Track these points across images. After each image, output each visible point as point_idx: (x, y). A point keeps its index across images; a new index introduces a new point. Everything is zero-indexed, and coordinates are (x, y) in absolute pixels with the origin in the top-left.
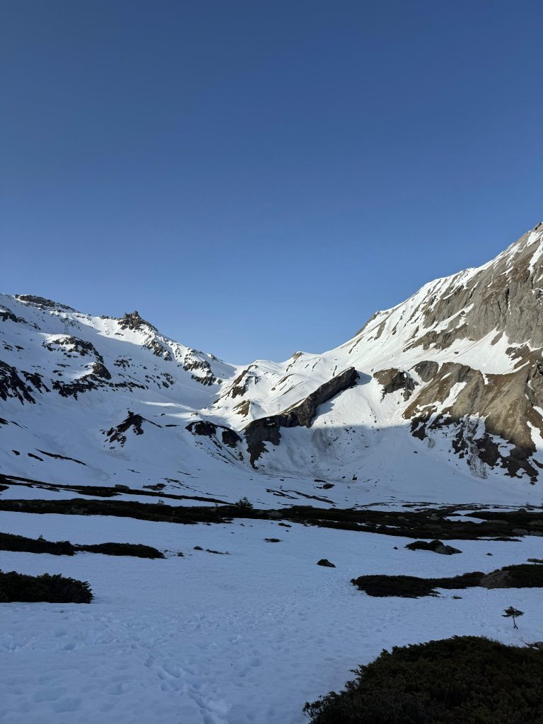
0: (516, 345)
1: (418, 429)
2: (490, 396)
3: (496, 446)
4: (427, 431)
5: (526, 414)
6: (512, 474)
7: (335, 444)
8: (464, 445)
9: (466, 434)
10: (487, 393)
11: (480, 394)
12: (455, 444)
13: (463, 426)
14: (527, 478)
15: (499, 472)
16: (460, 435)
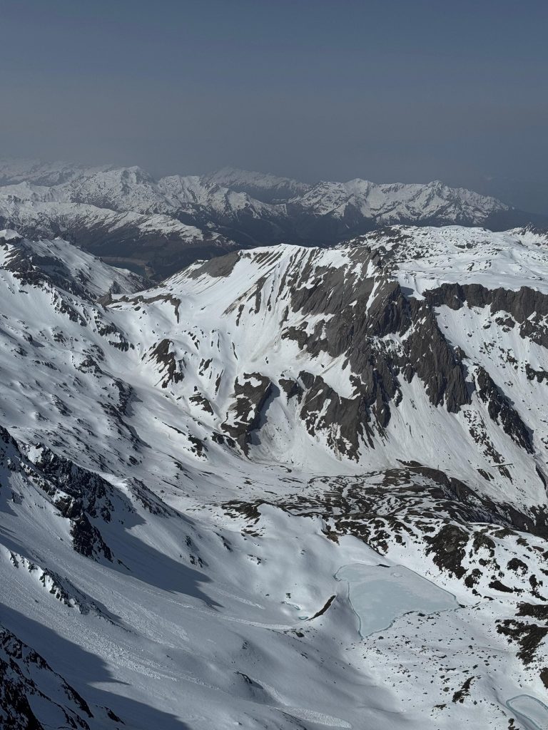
0: (354, 375)
1: (310, 429)
2: (342, 412)
3: (345, 444)
4: (315, 431)
5: (357, 427)
6: (350, 458)
7: (274, 438)
8: (332, 442)
9: (333, 436)
10: (341, 410)
11: (338, 410)
12: (328, 440)
13: (331, 430)
14: (355, 460)
15: (346, 457)
16: (330, 435)
